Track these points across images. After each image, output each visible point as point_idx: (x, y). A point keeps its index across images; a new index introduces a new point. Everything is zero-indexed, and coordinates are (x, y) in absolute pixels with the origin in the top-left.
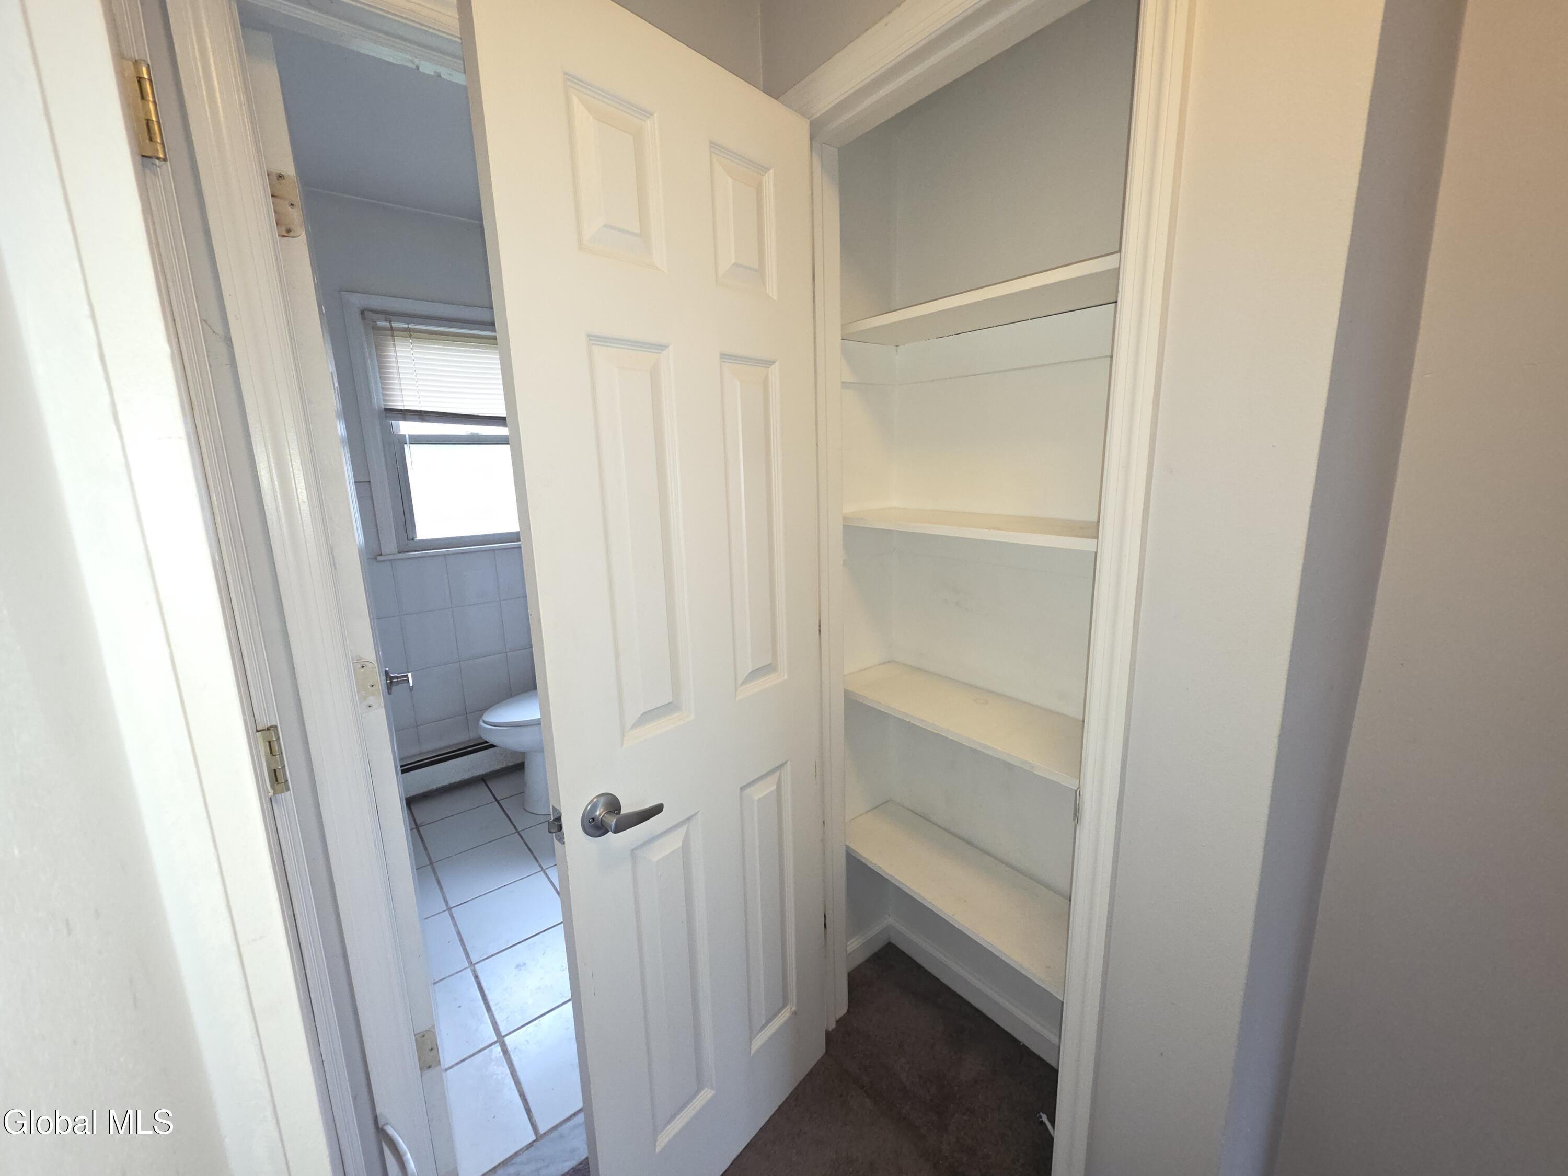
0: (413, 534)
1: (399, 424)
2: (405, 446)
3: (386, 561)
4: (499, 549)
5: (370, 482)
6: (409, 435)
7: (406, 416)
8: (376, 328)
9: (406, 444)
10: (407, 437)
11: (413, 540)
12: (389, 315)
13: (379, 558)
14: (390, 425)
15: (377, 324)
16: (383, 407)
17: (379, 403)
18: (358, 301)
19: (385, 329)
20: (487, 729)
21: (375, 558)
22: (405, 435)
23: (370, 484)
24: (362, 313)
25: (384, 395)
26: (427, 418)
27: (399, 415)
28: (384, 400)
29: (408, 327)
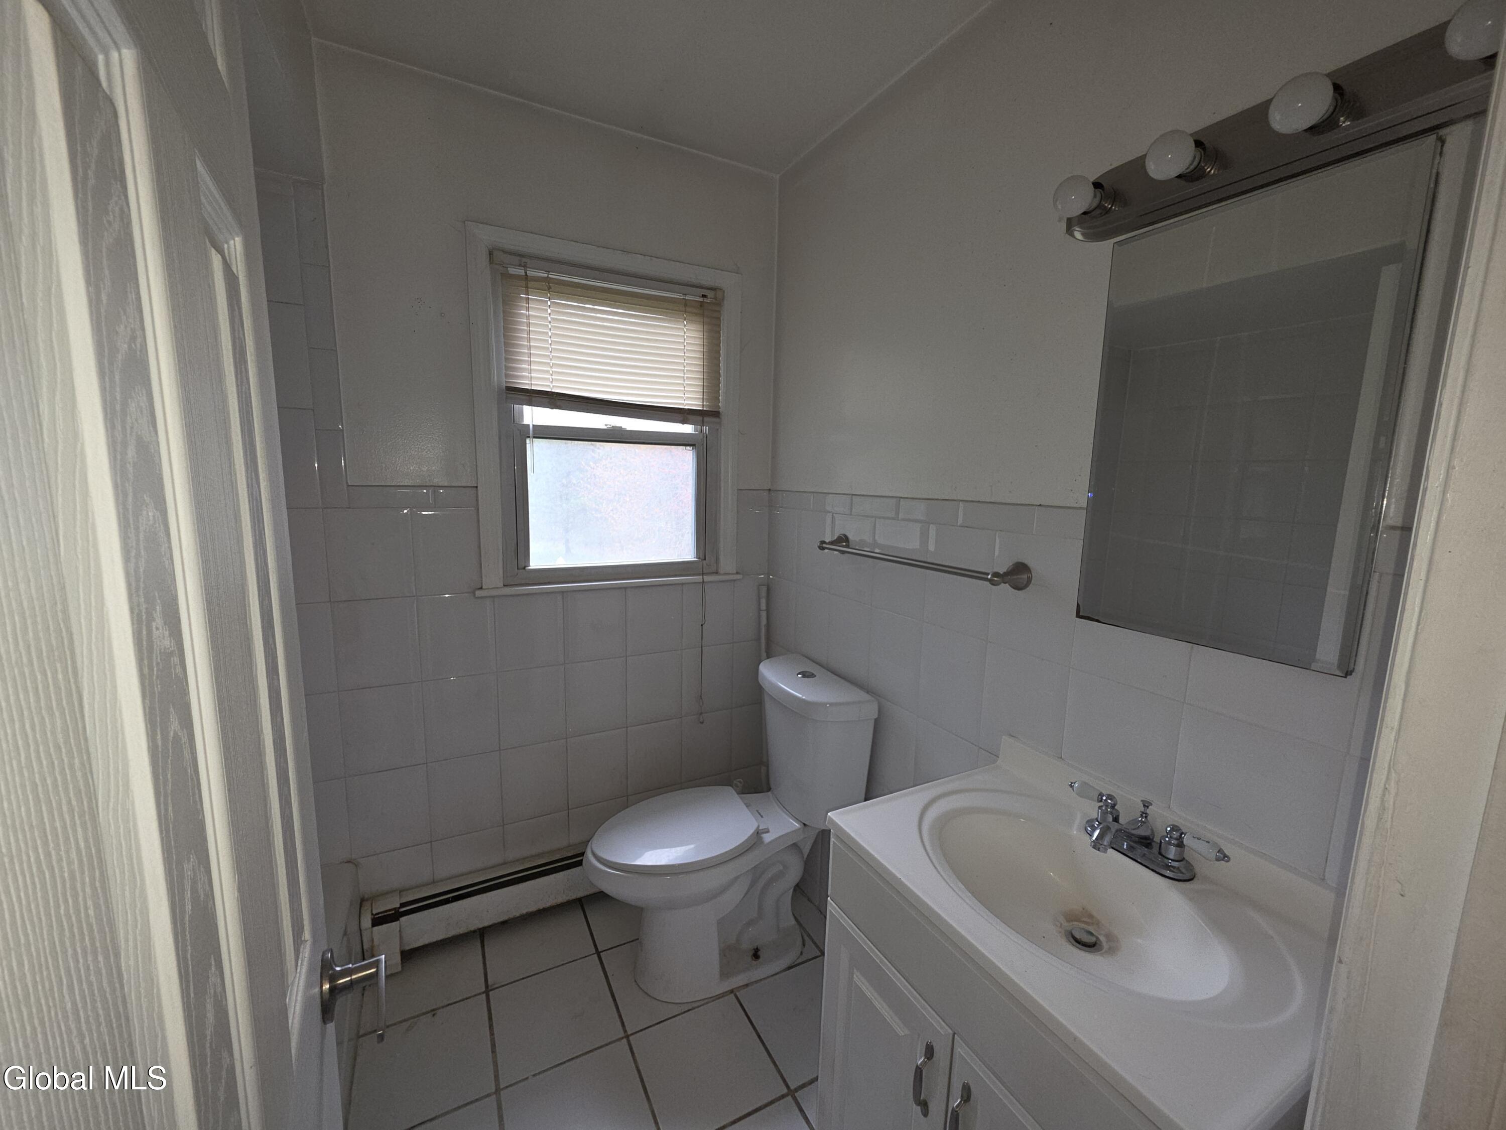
0: (525, 562)
1: (523, 408)
2: (528, 441)
3: (486, 597)
4: (632, 587)
5: (477, 487)
6: (533, 425)
7: (534, 399)
8: (507, 276)
9: (529, 437)
10: (531, 427)
11: (524, 568)
12: (523, 258)
13: (478, 593)
14: (511, 411)
15: (508, 271)
16: (504, 385)
17: (498, 379)
18: (487, 236)
19: (518, 277)
20: (601, 871)
21: (474, 593)
22: (529, 425)
23: (477, 490)
24: (491, 254)
25: (507, 368)
26: (559, 403)
27: (524, 397)
28: (507, 376)
29: (548, 277)
